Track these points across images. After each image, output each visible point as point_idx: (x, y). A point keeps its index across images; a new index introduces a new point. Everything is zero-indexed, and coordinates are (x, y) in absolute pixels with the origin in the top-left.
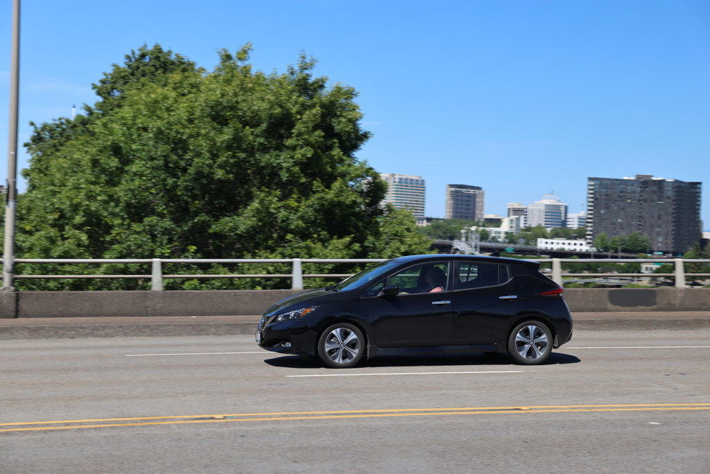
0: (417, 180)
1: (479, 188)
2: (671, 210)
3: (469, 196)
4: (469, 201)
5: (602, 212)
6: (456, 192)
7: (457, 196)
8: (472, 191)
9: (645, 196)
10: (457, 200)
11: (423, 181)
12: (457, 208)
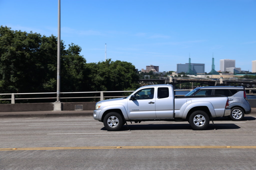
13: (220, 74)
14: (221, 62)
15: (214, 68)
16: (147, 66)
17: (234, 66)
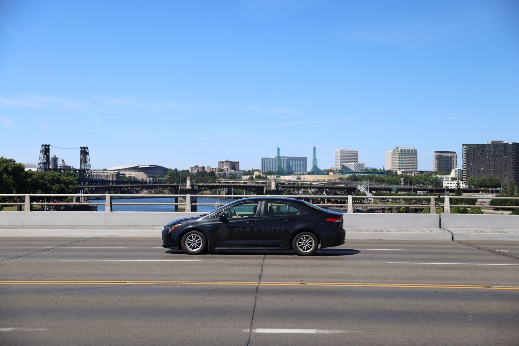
0: (412, 150)
1: (454, 153)
2: (512, 161)
3: (448, 157)
4: (448, 160)
5: (472, 164)
6: (439, 155)
7: (440, 158)
8: (449, 155)
9: (497, 154)
10: (440, 160)
11: (416, 150)
12: (440, 165)
13: (330, 173)
14: (336, 154)
15: (317, 163)
16: (219, 162)
17: (356, 160)
